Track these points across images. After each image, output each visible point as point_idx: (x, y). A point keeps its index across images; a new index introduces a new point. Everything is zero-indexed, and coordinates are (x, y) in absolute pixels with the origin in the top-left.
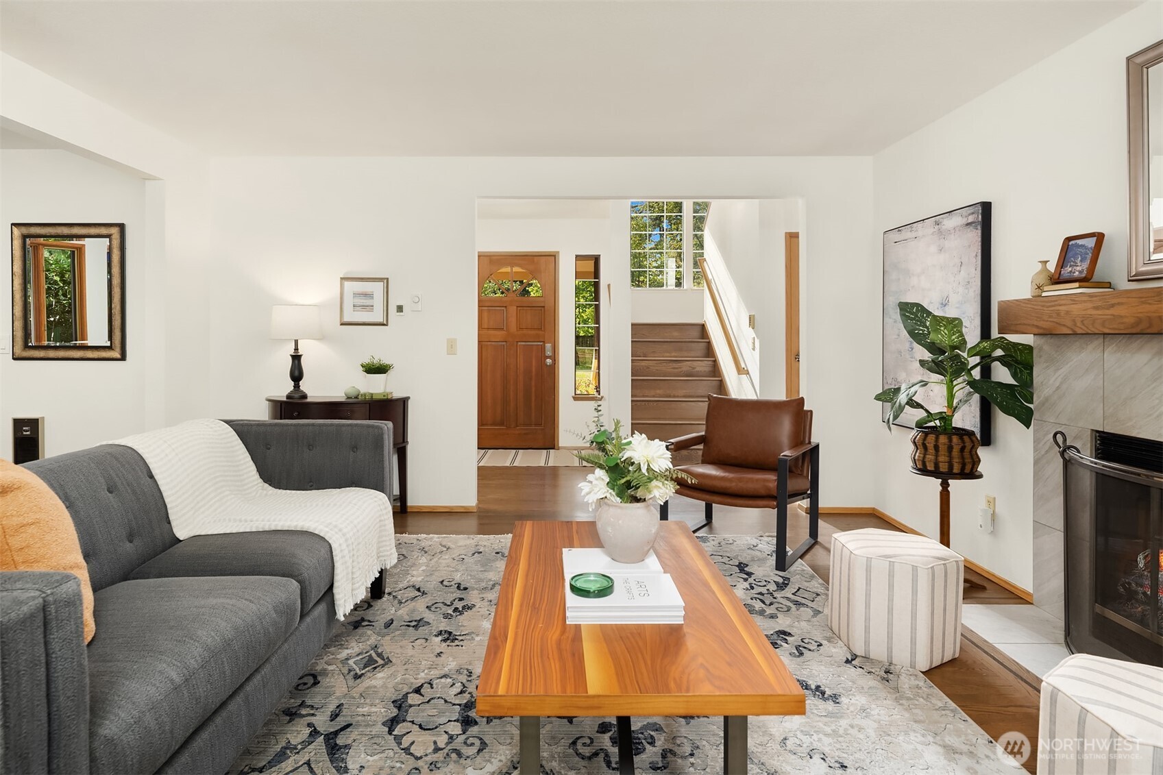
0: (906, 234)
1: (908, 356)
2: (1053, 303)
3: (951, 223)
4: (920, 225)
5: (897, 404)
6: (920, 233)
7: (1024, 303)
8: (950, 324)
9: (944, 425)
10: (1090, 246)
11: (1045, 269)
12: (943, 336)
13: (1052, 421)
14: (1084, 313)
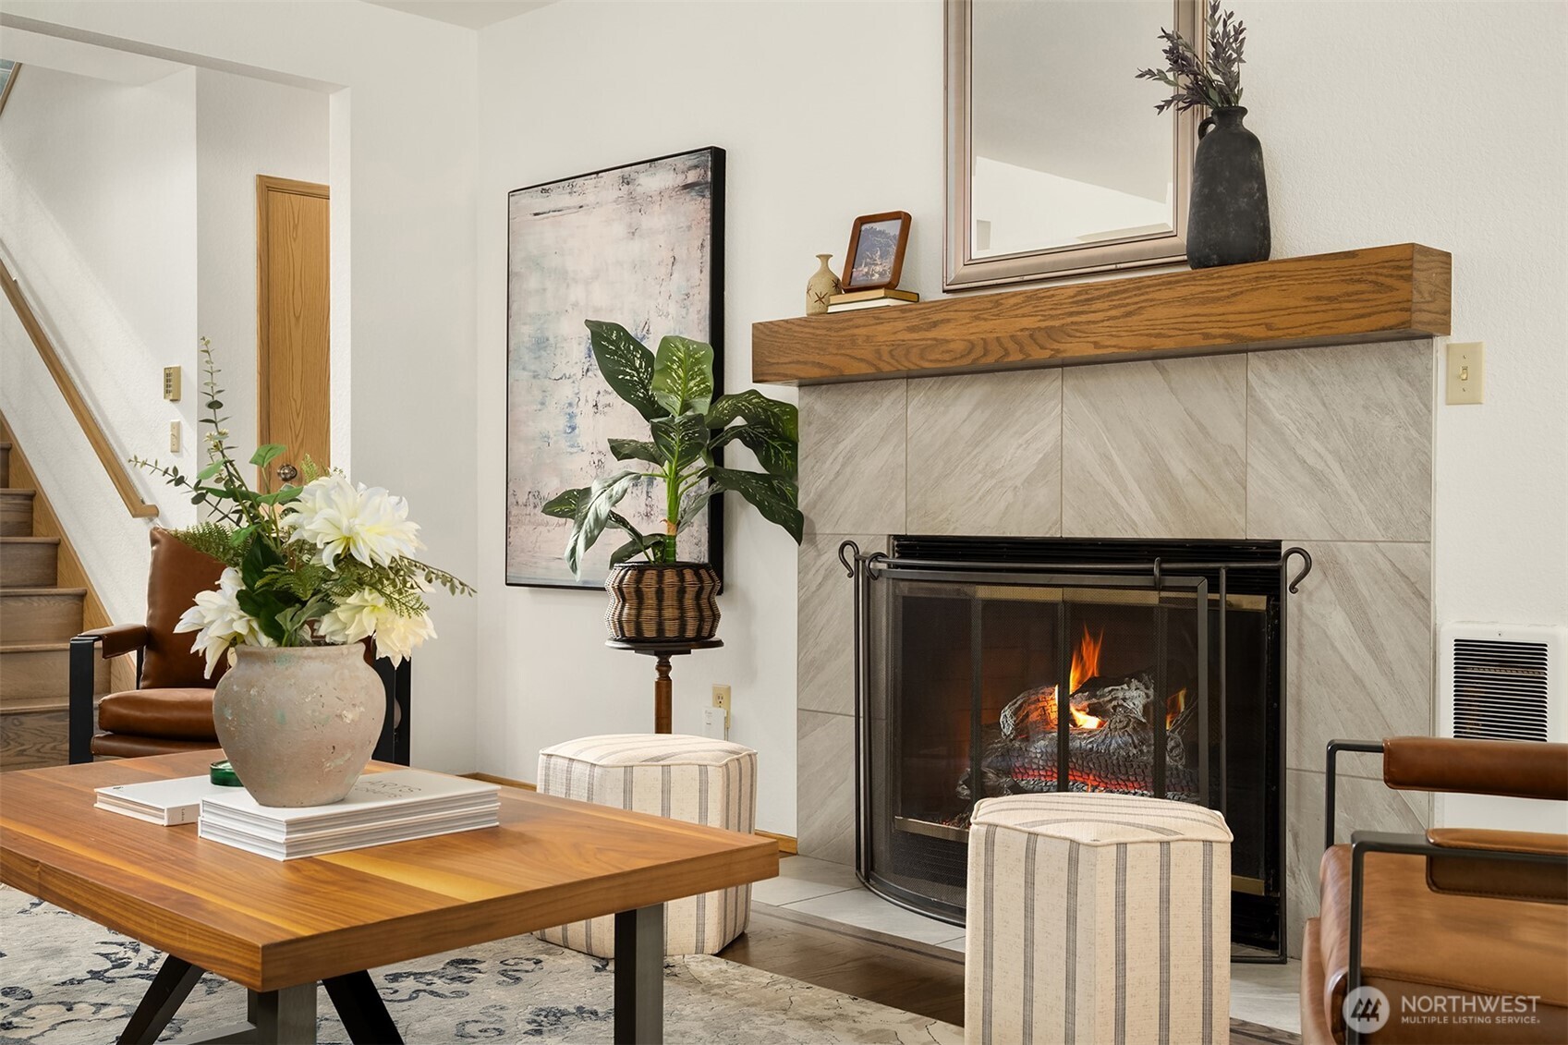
0: (559, 198)
1: (564, 445)
2: (845, 324)
3: (652, 182)
4: (591, 181)
5: (591, 516)
6: (590, 198)
7: (799, 325)
8: (690, 356)
9: (662, 557)
10: (892, 234)
11: (826, 270)
12: (674, 381)
13: (827, 532)
14: (893, 338)
